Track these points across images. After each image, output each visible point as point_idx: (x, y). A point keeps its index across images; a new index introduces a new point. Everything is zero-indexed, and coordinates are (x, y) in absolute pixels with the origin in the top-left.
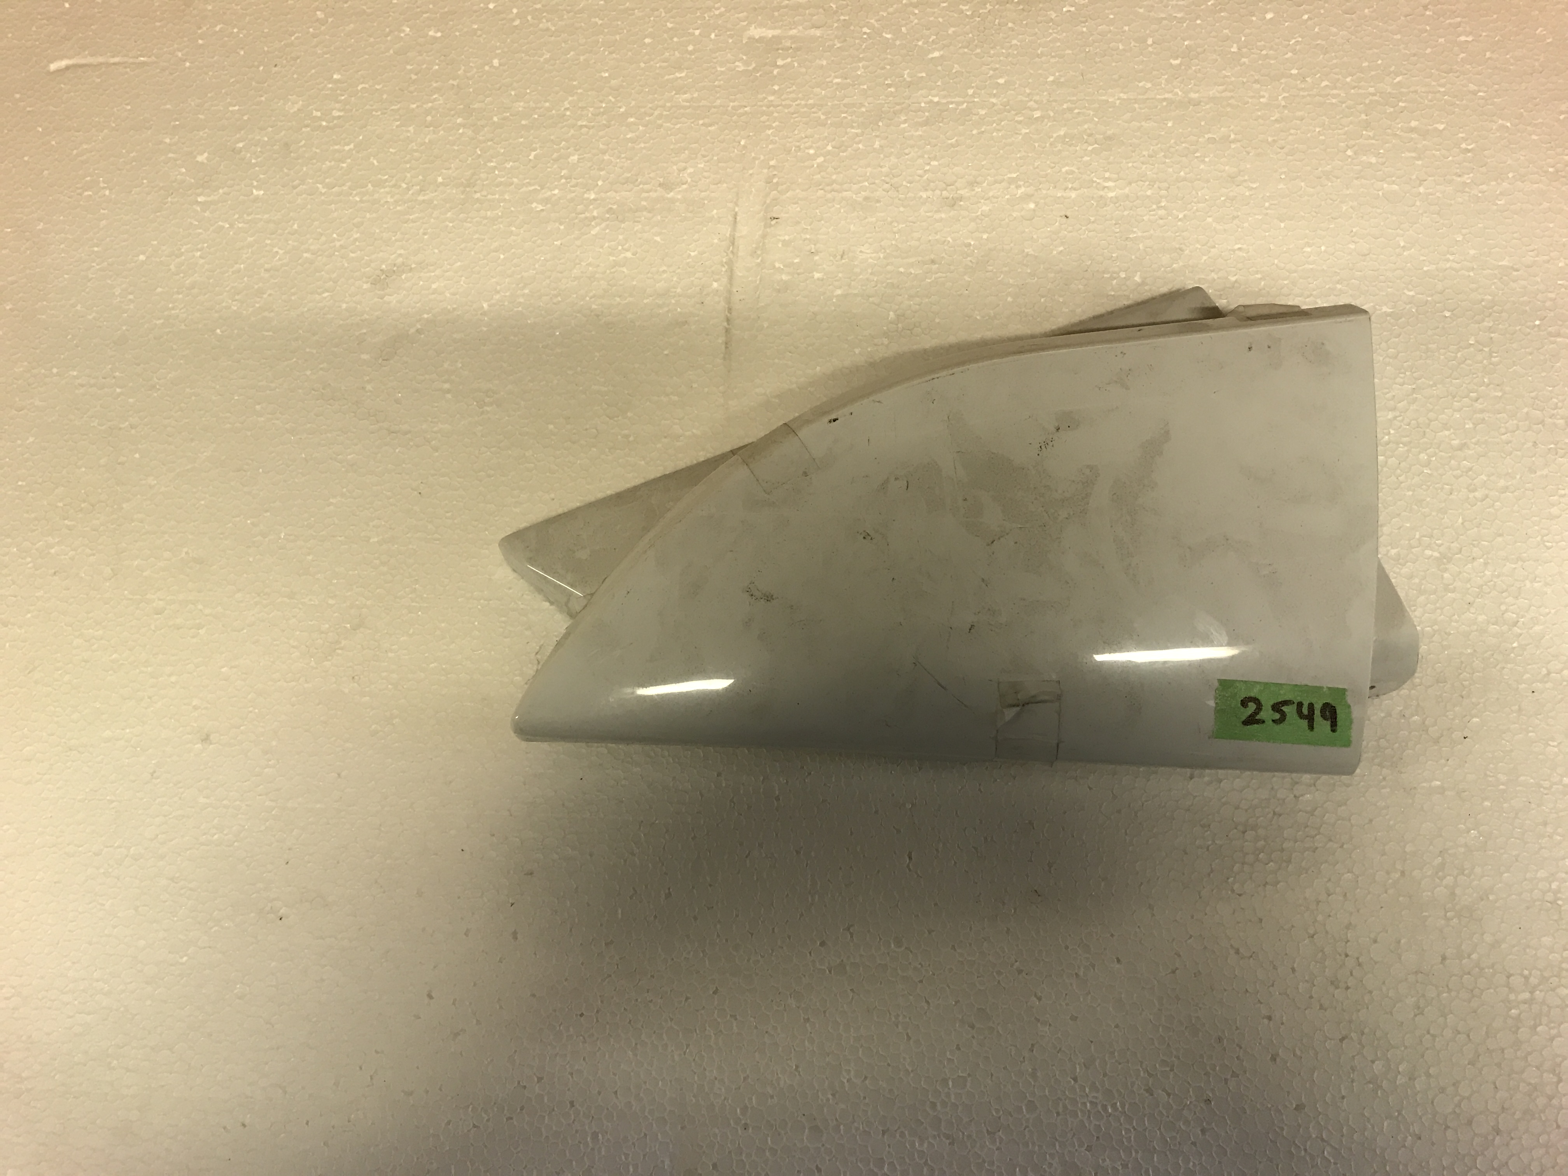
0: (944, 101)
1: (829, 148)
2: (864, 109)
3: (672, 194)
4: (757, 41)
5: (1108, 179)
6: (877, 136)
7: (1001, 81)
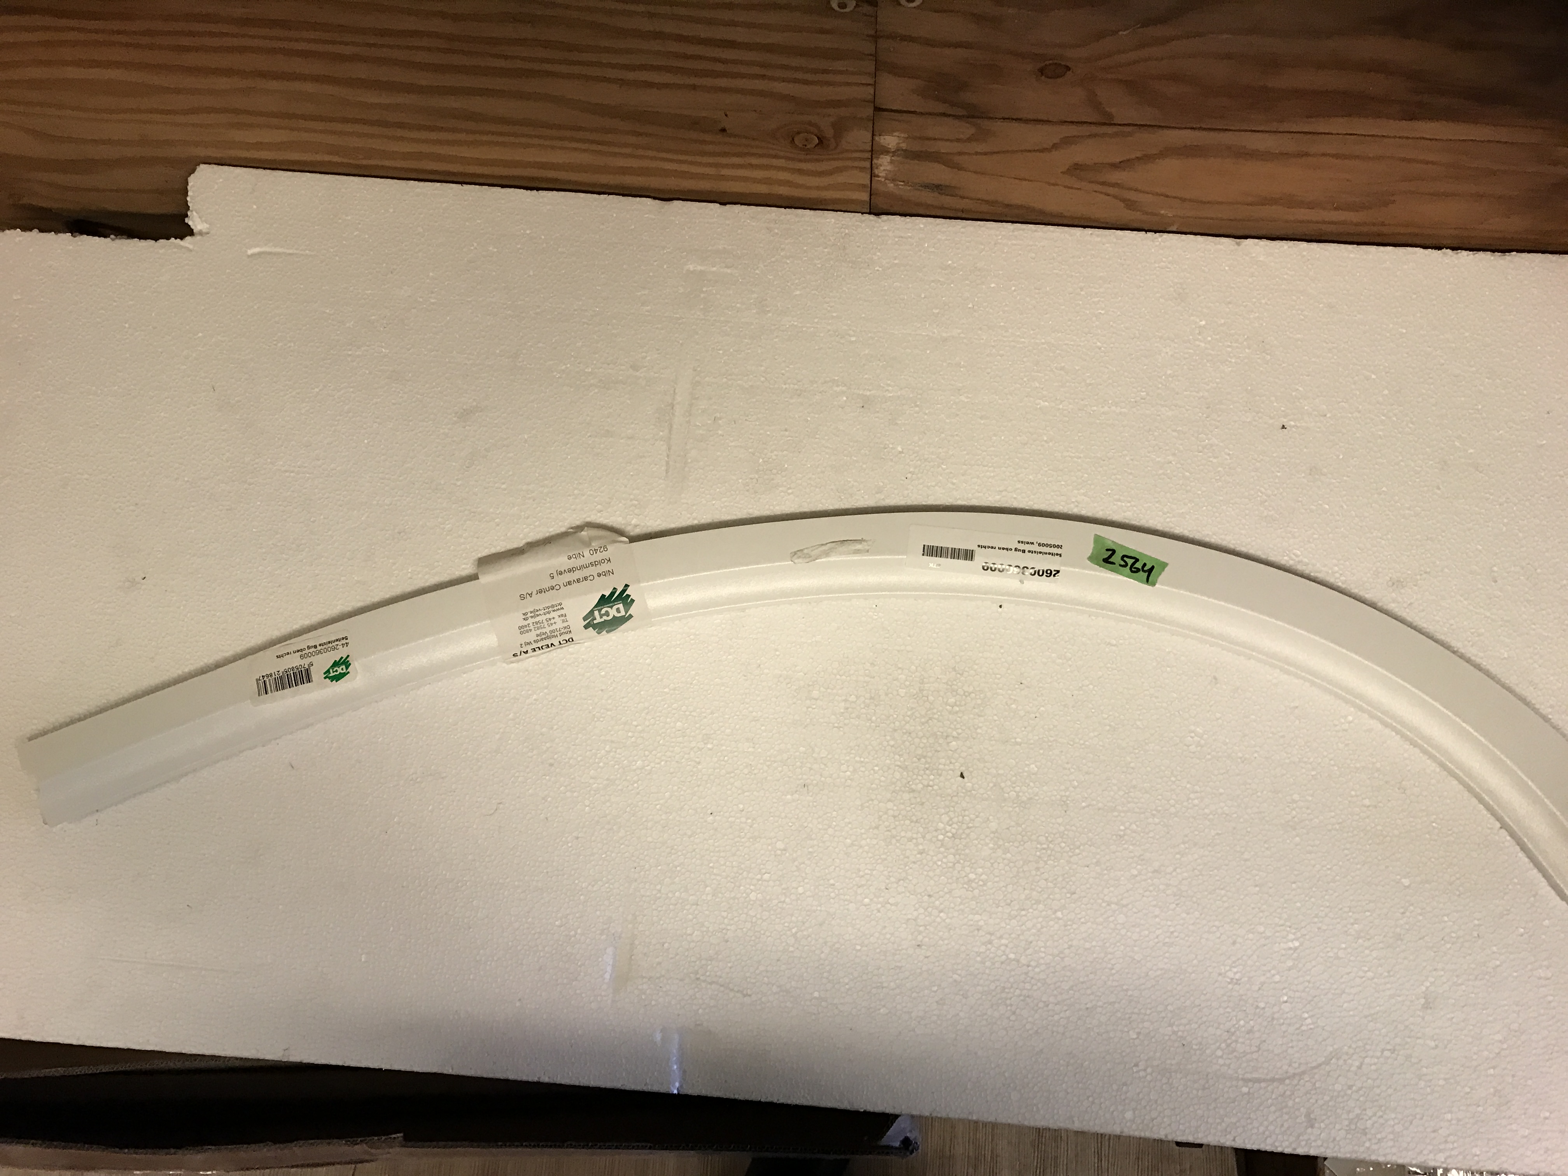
0: (800, 325)
1: (731, 350)
2: (753, 327)
3: (638, 374)
4: (692, 272)
5: (889, 385)
6: (760, 346)
7: (834, 314)
